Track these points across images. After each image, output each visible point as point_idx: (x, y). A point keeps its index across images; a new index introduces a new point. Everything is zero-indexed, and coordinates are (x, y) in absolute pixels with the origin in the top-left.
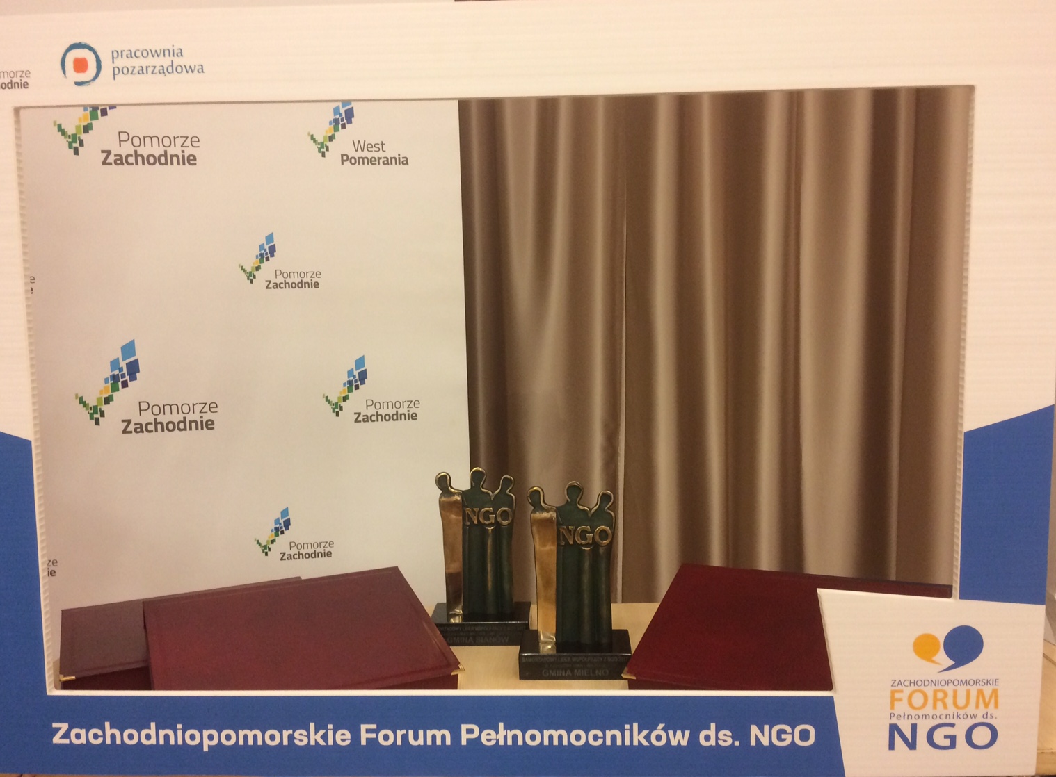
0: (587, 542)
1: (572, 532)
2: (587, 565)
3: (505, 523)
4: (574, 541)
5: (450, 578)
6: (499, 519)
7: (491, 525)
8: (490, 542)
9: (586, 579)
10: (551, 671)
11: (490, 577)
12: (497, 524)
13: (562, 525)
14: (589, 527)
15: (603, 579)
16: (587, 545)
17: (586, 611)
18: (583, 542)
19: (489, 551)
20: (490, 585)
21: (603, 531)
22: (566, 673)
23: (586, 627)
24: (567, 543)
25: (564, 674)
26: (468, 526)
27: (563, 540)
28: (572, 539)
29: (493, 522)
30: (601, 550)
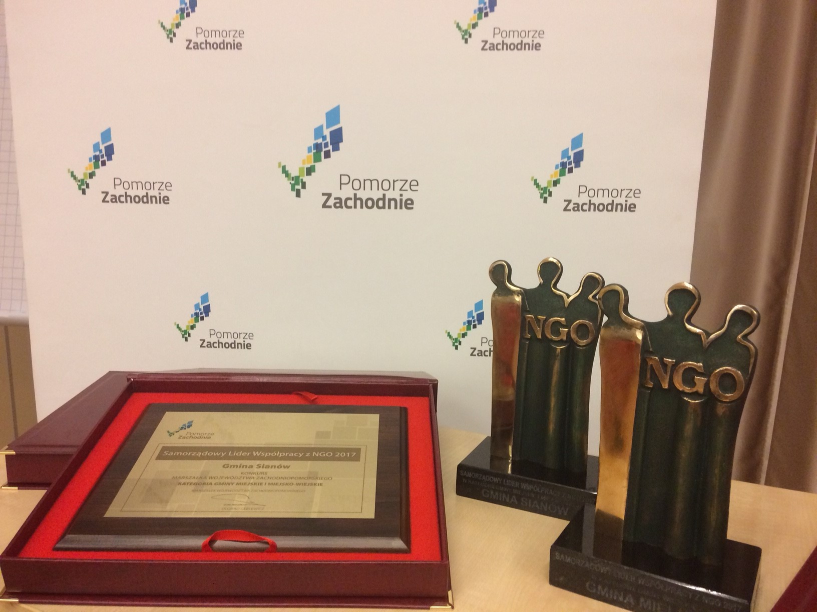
0: (695, 390)
1: (669, 370)
2: (689, 429)
3: (583, 342)
4: (671, 383)
5: (499, 408)
6: (573, 336)
7: (561, 342)
8: (557, 366)
9: (685, 451)
10: (600, 587)
11: (553, 416)
12: (569, 340)
13: (652, 353)
14: (701, 364)
15: (719, 458)
16: (695, 395)
17: (680, 506)
18: (687, 389)
19: (555, 378)
20: (551, 427)
21: (726, 375)
22: (624, 598)
23: (677, 531)
24: (658, 385)
25: (621, 599)
26: (528, 339)
27: (651, 379)
28: (667, 381)
29: (565, 338)
30: (721, 410)
